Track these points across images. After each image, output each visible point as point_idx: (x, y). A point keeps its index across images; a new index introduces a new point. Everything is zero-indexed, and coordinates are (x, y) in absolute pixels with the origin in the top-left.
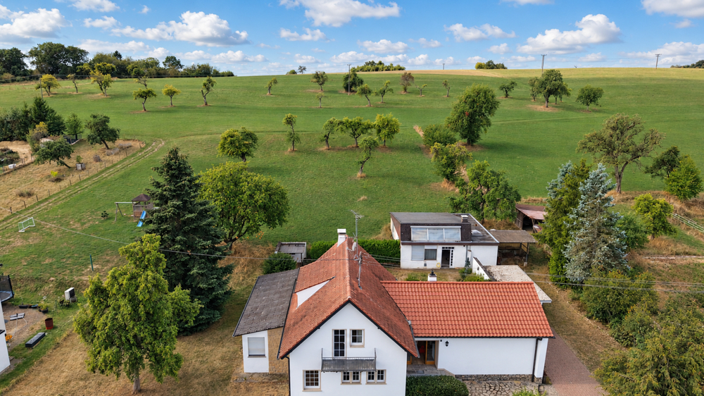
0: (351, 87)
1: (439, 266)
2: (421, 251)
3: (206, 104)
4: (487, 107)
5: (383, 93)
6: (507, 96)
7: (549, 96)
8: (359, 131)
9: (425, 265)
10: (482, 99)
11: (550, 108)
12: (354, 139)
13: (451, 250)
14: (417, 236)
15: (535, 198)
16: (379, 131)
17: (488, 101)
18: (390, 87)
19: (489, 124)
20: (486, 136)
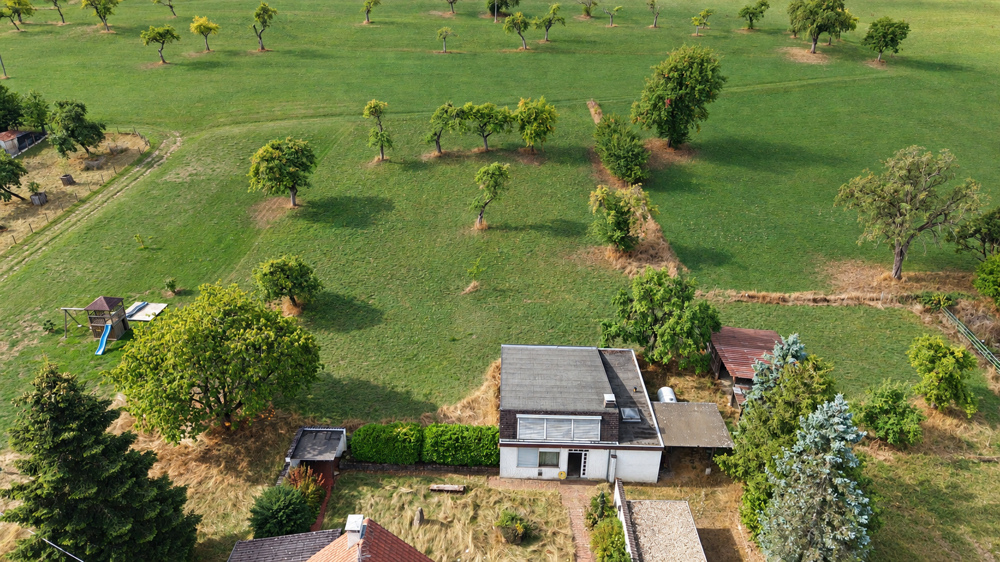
0: (499, 8)
1: (563, 477)
2: (533, 456)
3: (263, 48)
4: (704, 89)
5: (549, 24)
6: (751, 27)
7: (818, 34)
8: (489, 128)
9: (540, 474)
10: (696, 74)
11: (819, 54)
12: (483, 139)
13: (583, 453)
14: (526, 432)
15: (752, 293)
16: (522, 128)
17: (705, 80)
18: (559, 15)
19: (704, 115)
20: (699, 132)
